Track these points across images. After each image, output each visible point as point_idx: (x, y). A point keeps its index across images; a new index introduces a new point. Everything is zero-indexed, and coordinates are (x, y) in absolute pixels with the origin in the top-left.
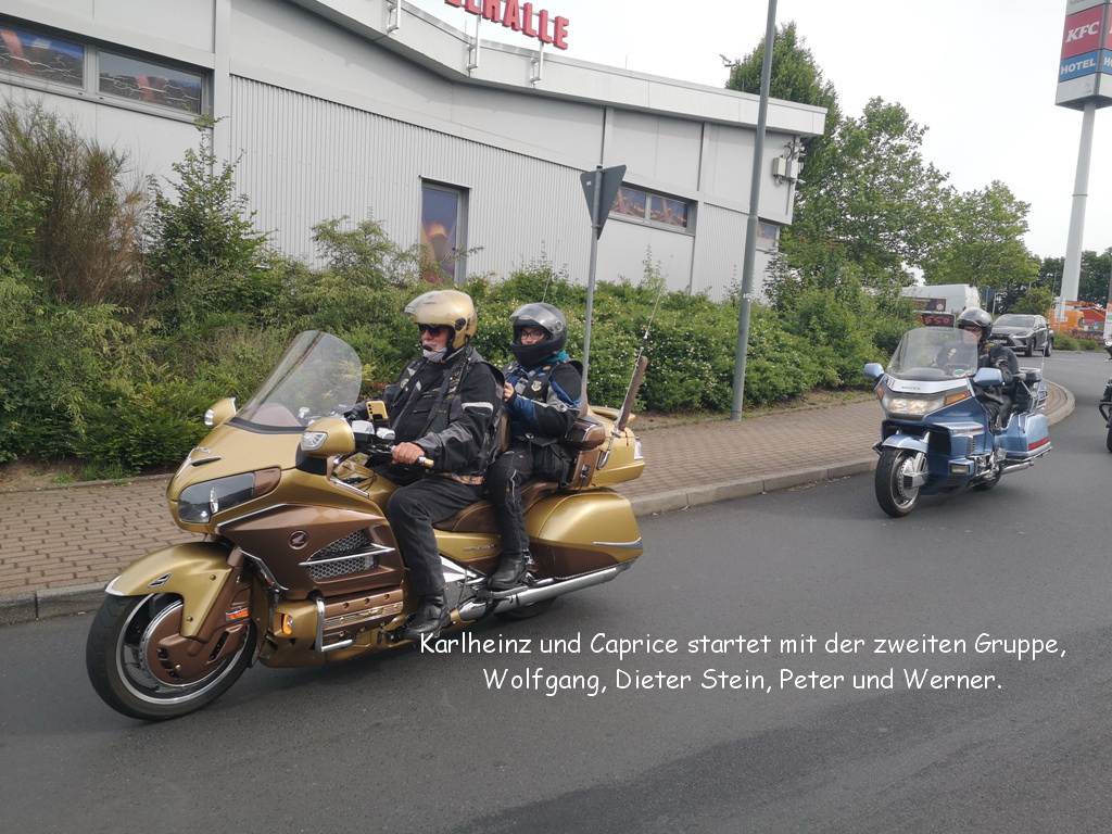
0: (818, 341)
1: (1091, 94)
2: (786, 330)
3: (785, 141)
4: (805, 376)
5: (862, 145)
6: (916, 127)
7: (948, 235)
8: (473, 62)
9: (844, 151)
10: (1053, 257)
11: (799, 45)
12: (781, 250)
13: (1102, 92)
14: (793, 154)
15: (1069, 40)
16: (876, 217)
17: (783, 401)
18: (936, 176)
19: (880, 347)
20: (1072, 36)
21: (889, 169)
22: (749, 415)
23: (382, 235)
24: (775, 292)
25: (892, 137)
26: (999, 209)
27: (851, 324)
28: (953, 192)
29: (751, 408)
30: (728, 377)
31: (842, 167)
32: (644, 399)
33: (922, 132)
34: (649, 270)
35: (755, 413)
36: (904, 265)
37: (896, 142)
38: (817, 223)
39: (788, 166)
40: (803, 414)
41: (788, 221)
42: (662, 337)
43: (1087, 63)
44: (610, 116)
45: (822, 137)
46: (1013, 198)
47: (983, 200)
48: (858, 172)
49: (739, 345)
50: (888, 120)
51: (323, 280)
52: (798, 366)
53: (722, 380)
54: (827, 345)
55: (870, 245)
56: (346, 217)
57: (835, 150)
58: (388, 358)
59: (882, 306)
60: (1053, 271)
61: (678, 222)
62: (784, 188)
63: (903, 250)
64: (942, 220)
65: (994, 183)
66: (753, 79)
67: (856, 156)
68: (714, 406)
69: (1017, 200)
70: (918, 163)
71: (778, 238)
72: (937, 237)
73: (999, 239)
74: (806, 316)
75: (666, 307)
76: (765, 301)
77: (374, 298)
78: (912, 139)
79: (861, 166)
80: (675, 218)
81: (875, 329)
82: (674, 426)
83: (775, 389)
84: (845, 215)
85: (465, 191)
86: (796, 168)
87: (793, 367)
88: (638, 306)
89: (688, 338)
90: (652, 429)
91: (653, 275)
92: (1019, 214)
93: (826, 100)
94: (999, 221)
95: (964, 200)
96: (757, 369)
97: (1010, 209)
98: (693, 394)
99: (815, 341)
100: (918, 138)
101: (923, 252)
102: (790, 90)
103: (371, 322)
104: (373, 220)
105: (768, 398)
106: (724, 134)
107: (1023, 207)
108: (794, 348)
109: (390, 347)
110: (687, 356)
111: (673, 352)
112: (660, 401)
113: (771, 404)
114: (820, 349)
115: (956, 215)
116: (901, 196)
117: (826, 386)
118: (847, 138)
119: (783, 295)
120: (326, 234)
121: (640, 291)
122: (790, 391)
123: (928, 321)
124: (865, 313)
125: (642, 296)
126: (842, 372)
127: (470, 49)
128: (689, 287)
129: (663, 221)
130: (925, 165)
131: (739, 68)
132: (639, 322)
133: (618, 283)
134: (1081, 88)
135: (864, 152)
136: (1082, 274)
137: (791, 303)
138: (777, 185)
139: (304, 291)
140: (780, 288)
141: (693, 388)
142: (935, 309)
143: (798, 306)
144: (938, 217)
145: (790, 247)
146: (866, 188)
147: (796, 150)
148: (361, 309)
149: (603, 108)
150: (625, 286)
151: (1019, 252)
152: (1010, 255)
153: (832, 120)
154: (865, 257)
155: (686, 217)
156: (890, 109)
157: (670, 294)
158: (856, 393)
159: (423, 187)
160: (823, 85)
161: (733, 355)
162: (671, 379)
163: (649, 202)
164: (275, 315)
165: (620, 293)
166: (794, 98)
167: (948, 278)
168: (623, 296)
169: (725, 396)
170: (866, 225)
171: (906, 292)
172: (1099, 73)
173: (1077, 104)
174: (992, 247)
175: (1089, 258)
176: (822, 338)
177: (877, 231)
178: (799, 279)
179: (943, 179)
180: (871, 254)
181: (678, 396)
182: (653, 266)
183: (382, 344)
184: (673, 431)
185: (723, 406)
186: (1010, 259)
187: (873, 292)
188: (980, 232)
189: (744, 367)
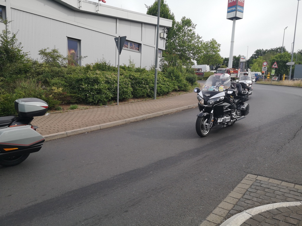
0: (173, 80)
1: (235, 16)
2: (165, 77)
3: (163, 28)
4: (170, 88)
5: (181, 29)
6: (194, 24)
7: (202, 52)
8: (80, 6)
9: (176, 31)
10: (227, 58)
11: (165, 3)
12: (163, 57)
13: (237, 16)
14: (165, 32)
15: (229, 2)
16: (185, 48)
17: (165, 94)
18: (199, 37)
19: (187, 81)
20: (230, 1)
21: (188, 35)
22: (158, 98)
23: (58, 53)
24: (162, 67)
25: (188, 27)
26: (213, 46)
27: (181, 75)
28: (203, 41)
29: (158, 96)
30: (153, 89)
31: (176, 35)
32: (133, 95)
33: (195, 26)
34: (130, 62)
35: (159, 98)
36: (192, 60)
37: (189, 28)
38: (171, 49)
39: (164, 35)
40: (170, 97)
41: (164, 49)
42: (136, 79)
43: (234, 8)
44: (118, 21)
45: (171, 27)
46: (217, 43)
47: (210, 43)
48: (180, 36)
49: (155, 81)
50: (187, 22)
51: (44, 65)
52: (169, 86)
53: (151, 90)
54: (175, 80)
55: (184, 55)
56: (48, 48)
57: (175, 30)
58: (65, 86)
59: (187, 71)
60: (226, 61)
61: (137, 49)
62: (163, 40)
63: (192, 56)
64: (200, 48)
65: (213, 39)
66: (154, 11)
67: (180, 32)
68: (150, 96)
69: (218, 43)
70: (195, 34)
71: (162, 53)
72: (199, 53)
73: (214, 53)
74: (170, 73)
75: (135, 71)
76: (160, 70)
77: (59, 70)
78: (193, 28)
79: (181, 35)
80: (136, 48)
81: (186, 76)
82: (140, 101)
83: (164, 91)
84: (177, 47)
85: (79, 41)
86: (165, 35)
87: (167, 86)
88: (129, 71)
89: (142, 79)
90: (135, 102)
91: (132, 63)
92: (218, 47)
93: (172, 18)
94: (214, 48)
95: (206, 43)
96: (159, 87)
97: (216, 46)
98: (144, 93)
99: (172, 79)
100: (194, 27)
101: (196, 57)
102: (163, 15)
103: (58, 77)
104: (55, 49)
105: (162, 94)
106: (147, 26)
107: (219, 45)
108: (168, 81)
109: (65, 83)
110: (142, 84)
111: (139, 83)
112: (136, 95)
113: (162, 95)
114: (174, 81)
115: (204, 47)
116: (191, 42)
117: (175, 90)
118: (177, 27)
119: (164, 68)
120: (43, 53)
121: (128, 67)
122: (167, 92)
123: (198, 74)
124: (183, 72)
125: (129, 69)
126: (179, 87)
127: (79, 2)
128: (141, 66)
129: (133, 49)
130: (196, 34)
131: (150, 8)
132: (130, 76)
133: (123, 65)
134: (232, 15)
135: (181, 31)
136: (233, 61)
137: (166, 70)
138: (161, 40)
139: (38, 69)
140: (163, 66)
141: (144, 92)
142: (199, 71)
143: (168, 71)
144: (199, 48)
145: (165, 56)
146: (182, 40)
147: (165, 31)
148: (55, 73)
149: (116, 19)
150: (125, 66)
151: (218, 56)
152: (216, 57)
153: (174, 23)
154: (183, 58)
155: (139, 48)
156: (187, 20)
157: (136, 68)
158: (182, 92)
159: (68, 40)
160: (171, 14)
161: (153, 83)
162: (139, 89)
163: (129, 44)
164: (31, 75)
165: (123, 68)
166: (164, 17)
167: (202, 63)
168: (124, 69)
169: (152, 93)
170: (183, 49)
171: (193, 67)
172: (236, 11)
173: (231, 19)
174: (212, 55)
175: (235, 57)
176: (174, 79)
177: (185, 51)
178: (168, 64)
179: (200, 38)
180: (184, 57)
181: (141, 94)
182: (131, 61)
183: (63, 82)
184: (140, 102)
185: (151, 96)
186: (216, 58)
187: (185, 67)
188: (209, 51)
189: (156, 86)
